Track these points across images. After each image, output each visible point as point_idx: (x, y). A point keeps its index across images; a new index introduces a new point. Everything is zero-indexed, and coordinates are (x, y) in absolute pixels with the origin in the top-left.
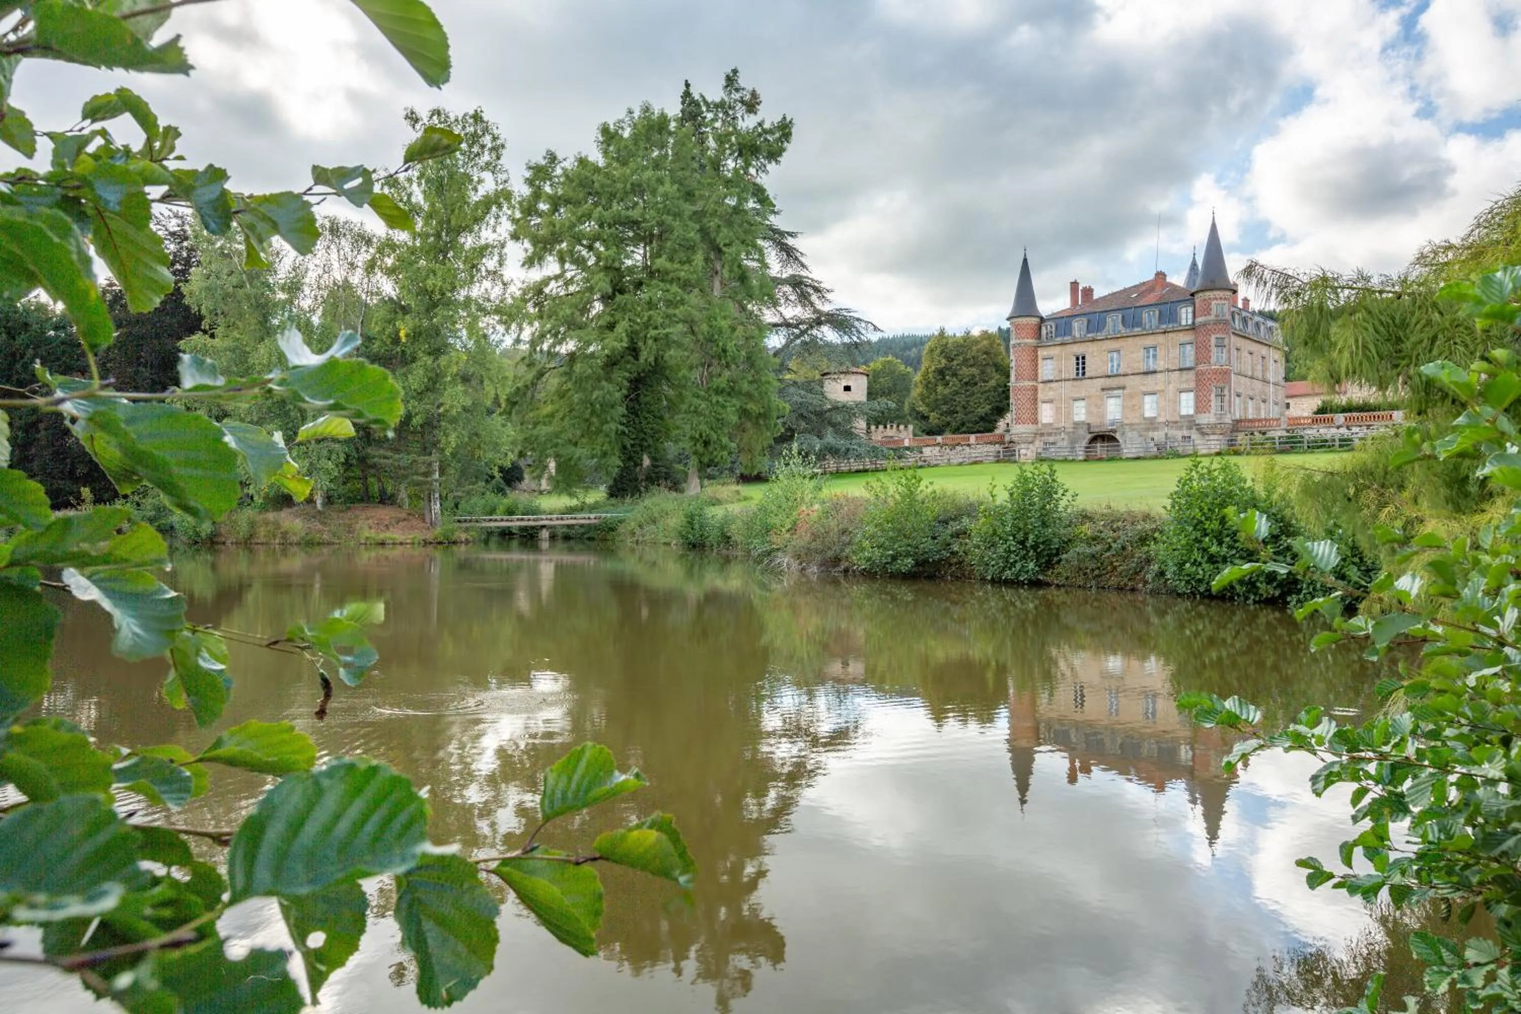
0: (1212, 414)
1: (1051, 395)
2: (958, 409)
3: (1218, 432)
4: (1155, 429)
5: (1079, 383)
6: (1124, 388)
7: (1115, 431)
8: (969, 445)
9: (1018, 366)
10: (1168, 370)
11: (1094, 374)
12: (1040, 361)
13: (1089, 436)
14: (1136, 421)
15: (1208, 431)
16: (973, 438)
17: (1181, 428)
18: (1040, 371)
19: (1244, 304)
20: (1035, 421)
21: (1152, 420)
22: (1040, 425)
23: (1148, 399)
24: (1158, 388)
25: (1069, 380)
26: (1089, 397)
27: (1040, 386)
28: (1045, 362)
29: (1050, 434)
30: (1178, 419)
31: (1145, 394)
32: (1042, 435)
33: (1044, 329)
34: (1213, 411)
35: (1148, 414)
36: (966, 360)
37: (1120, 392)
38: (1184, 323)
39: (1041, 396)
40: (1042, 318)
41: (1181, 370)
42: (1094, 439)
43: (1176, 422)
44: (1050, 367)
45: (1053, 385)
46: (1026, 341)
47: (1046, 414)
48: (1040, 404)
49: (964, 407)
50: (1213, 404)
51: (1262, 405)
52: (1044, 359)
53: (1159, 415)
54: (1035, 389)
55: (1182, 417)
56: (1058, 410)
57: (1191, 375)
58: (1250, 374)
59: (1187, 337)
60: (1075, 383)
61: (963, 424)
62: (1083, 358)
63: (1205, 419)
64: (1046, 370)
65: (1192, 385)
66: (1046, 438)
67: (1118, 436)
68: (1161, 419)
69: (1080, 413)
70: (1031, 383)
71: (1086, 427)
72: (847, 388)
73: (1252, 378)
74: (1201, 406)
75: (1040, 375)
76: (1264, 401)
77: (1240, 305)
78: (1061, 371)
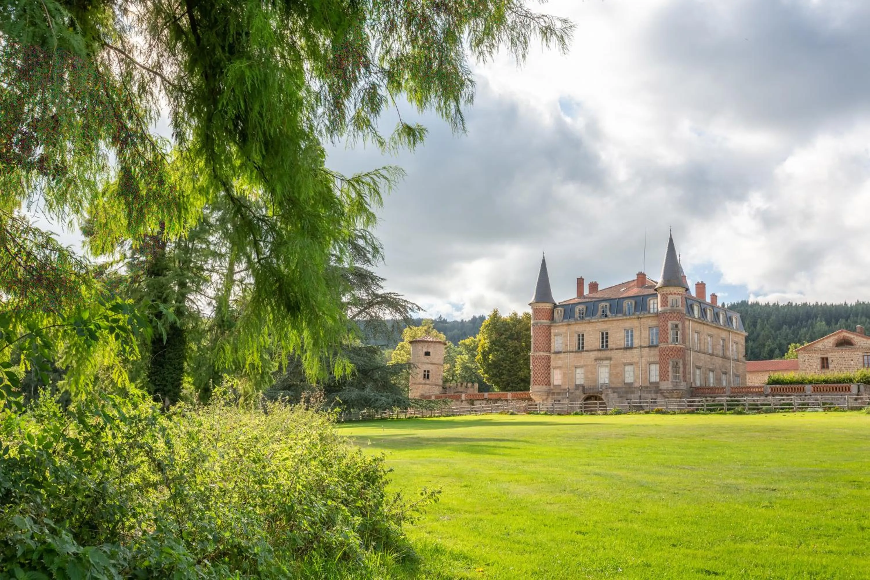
0: (670, 382)
1: (560, 363)
2: (504, 372)
3: (675, 396)
4: (633, 392)
5: (579, 354)
6: (610, 359)
7: (601, 393)
8: (507, 401)
9: (536, 340)
10: (641, 347)
11: (589, 348)
12: (552, 337)
13: (583, 396)
14: (619, 385)
15: (667, 395)
16: (509, 395)
17: (650, 392)
18: (552, 345)
19: (712, 299)
20: (549, 383)
21: (630, 385)
22: (552, 387)
23: (627, 368)
24: (634, 360)
25: (572, 352)
26: (585, 366)
27: (553, 356)
28: (556, 338)
29: (559, 394)
30: (648, 385)
31: (625, 364)
32: (553, 394)
33: (556, 313)
34: (670, 380)
35: (629, 379)
36: (512, 335)
37: (608, 362)
38: (652, 311)
39: (553, 364)
40: (555, 304)
41: (650, 347)
42: (588, 399)
43: (647, 387)
44: (560, 341)
45: (562, 355)
46: (542, 321)
47: (557, 378)
48: (552, 370)
49: (509, 371)
50: (670, 374)
51: (724, 377)
52: (555, 336)
53: (635, 381)
54: (549, 358)
55: (651, 383)
56: (564, 375)
57: (656, 351)
58: (710, 351)
59: (653, 322)
60: (577, 354)
61: (508, 384)
62: (583, 336)
63: (665, 385)
64: (557, 343)
65: (657, 359)
66: (556, 397)
67: (603, 397)
68: (637, 385)
69: (580, 377)
70: (545, 354)
71: (581, 388)
72: (427, 354)
73: (712, 355)
74: (663, 375)
75: (552, 348)
76: (725, 373)
77: (708, 300)
78: (567, 345)
